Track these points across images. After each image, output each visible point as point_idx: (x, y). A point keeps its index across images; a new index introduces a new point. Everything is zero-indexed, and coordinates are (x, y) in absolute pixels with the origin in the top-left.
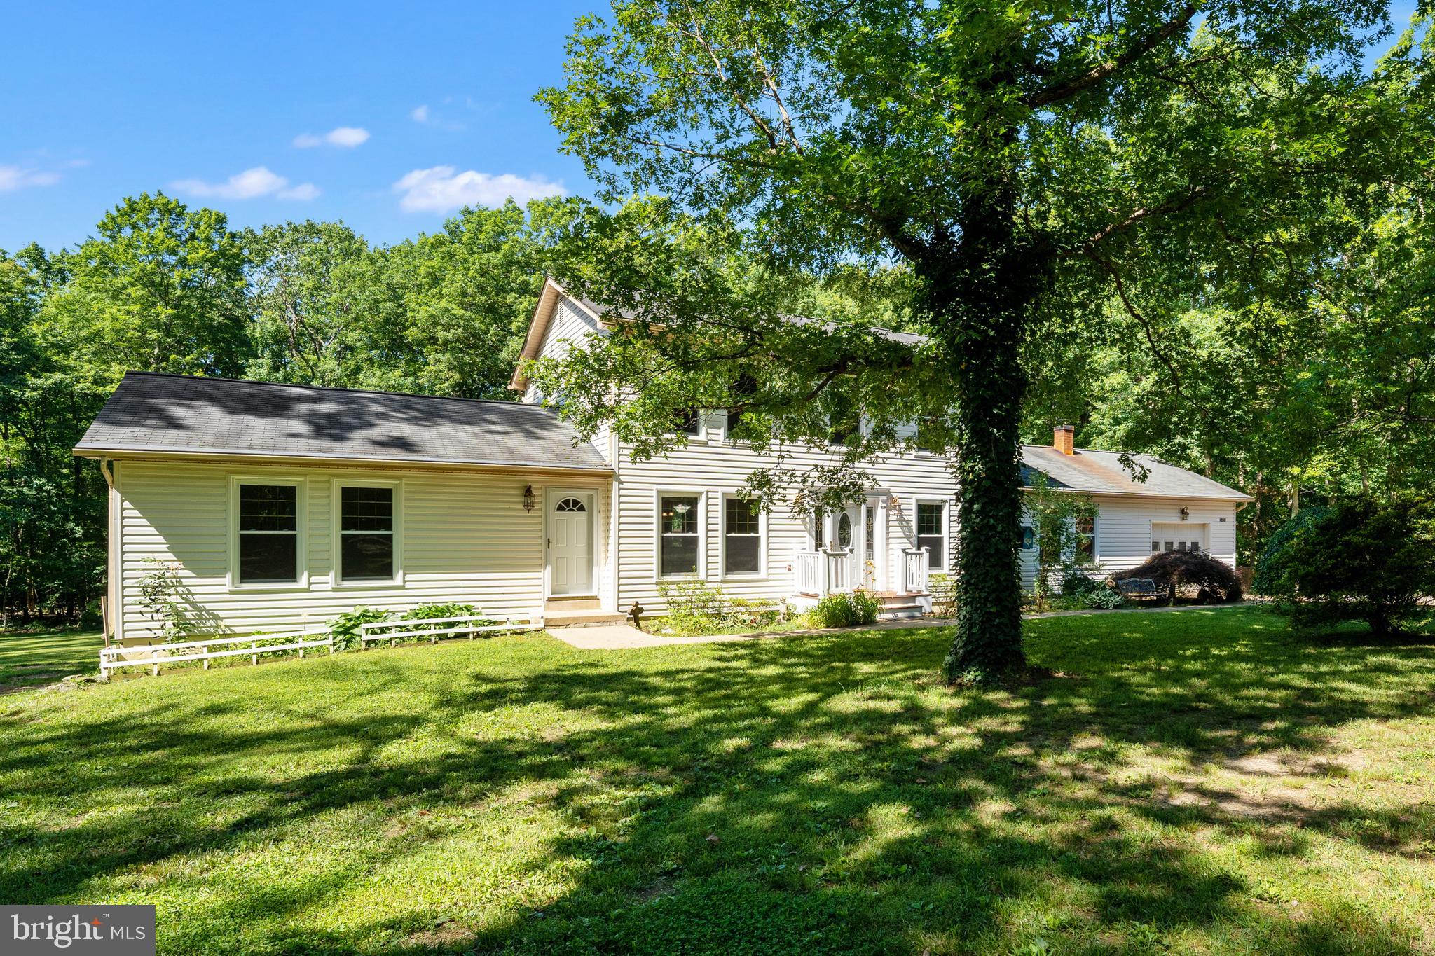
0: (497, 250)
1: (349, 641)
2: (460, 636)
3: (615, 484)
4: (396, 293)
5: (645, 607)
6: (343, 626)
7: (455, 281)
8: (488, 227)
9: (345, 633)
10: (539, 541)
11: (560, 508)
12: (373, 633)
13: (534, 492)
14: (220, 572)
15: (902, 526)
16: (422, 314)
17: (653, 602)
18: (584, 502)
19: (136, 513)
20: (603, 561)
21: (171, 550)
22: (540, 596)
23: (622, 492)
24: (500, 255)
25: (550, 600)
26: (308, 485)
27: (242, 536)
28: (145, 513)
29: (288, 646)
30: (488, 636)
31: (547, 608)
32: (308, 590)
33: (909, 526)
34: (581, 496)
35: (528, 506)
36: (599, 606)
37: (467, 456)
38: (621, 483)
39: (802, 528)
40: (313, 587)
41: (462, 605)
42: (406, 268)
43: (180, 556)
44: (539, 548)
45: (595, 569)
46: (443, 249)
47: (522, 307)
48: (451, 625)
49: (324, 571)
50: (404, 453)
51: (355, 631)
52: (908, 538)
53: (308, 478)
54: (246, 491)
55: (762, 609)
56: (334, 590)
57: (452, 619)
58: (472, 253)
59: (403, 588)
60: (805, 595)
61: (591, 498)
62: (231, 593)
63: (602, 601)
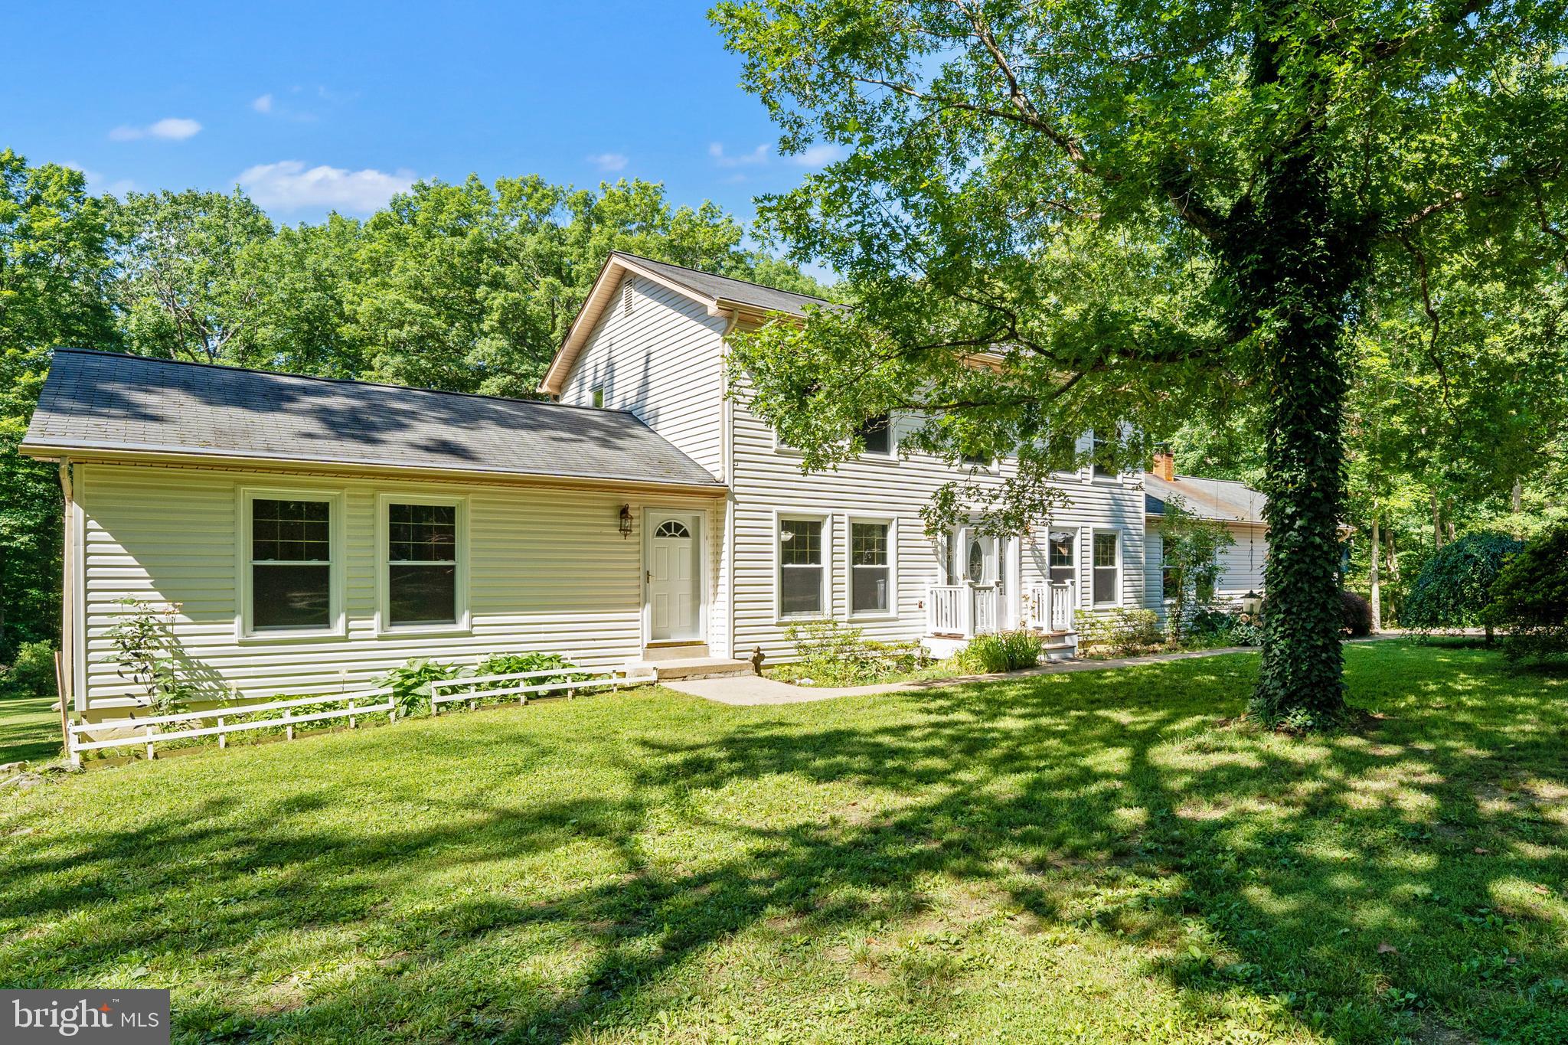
0: (463, 234)
1: (411, 704)
2: (554, 694)
3: (730, 504)
4: (322, 281)
5: (766, 653)
6: (400, 685)
7: (405, 268)
8: (452, 206)
9: (404, 694)
10: (636, 574)
11: (660, 533)
12: (443, 693)
13: (631, 513)
14: (228, 615)
15: (1034, 557)
16: (365, 308)
17: (778, 647)
18: (688, 526)
19: (106, 536)
20: (711, 598)
21: (156, 587)
22: (638, 642)
23: (738, 514)
24: (467, 241)
25: (650, 646)
26: (345, 501)
27: (256, 568)
28: (119, 536)
29: (330, 714)
30: (589, 693)
31: (646, 657)
32: (345, 639)
33: (1041, 557)
34: (685, 519)
35: (625, 531)
36: (707, 653)
37: (549, 467)
38: (736, 503)
39: (933, 558)
40: (352, 635)
41: (548, 655)
42: (337, 251)
43: (169, 596)
44: (636, 583)
45: (702, 608)
46: (391, 230)
47: (496, 303)
48: (541, 680)
49: (368, 612)
50: (460, 460)
51: (419, 691)
52: (1041, 570)
53: (346, 492)
54: (261, 508)
55: (900, 652)
56: (380, 638)
57: (542, 673)
58: (429, 236)
59: (469, 634)
60: (938, 635)
61: (697, 520)
62: (241, 644)
63: (712, 647)
